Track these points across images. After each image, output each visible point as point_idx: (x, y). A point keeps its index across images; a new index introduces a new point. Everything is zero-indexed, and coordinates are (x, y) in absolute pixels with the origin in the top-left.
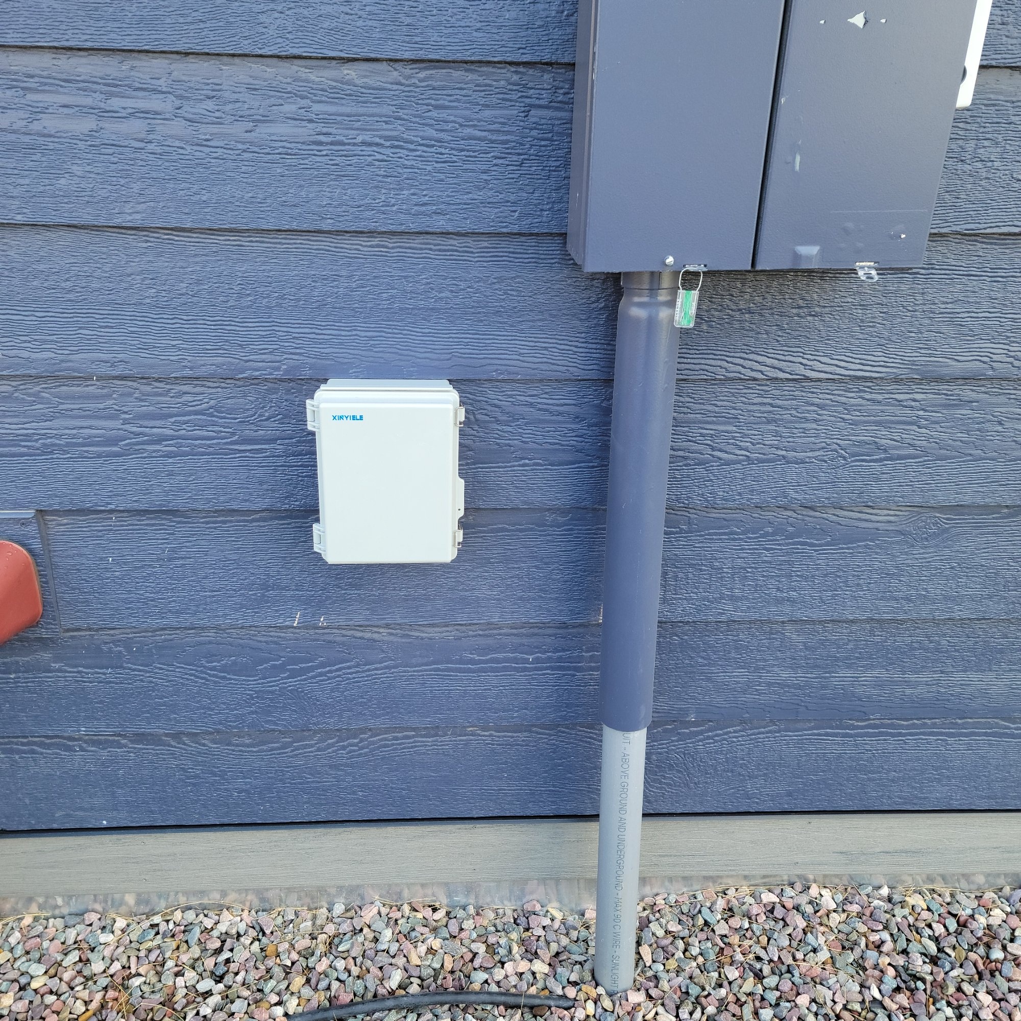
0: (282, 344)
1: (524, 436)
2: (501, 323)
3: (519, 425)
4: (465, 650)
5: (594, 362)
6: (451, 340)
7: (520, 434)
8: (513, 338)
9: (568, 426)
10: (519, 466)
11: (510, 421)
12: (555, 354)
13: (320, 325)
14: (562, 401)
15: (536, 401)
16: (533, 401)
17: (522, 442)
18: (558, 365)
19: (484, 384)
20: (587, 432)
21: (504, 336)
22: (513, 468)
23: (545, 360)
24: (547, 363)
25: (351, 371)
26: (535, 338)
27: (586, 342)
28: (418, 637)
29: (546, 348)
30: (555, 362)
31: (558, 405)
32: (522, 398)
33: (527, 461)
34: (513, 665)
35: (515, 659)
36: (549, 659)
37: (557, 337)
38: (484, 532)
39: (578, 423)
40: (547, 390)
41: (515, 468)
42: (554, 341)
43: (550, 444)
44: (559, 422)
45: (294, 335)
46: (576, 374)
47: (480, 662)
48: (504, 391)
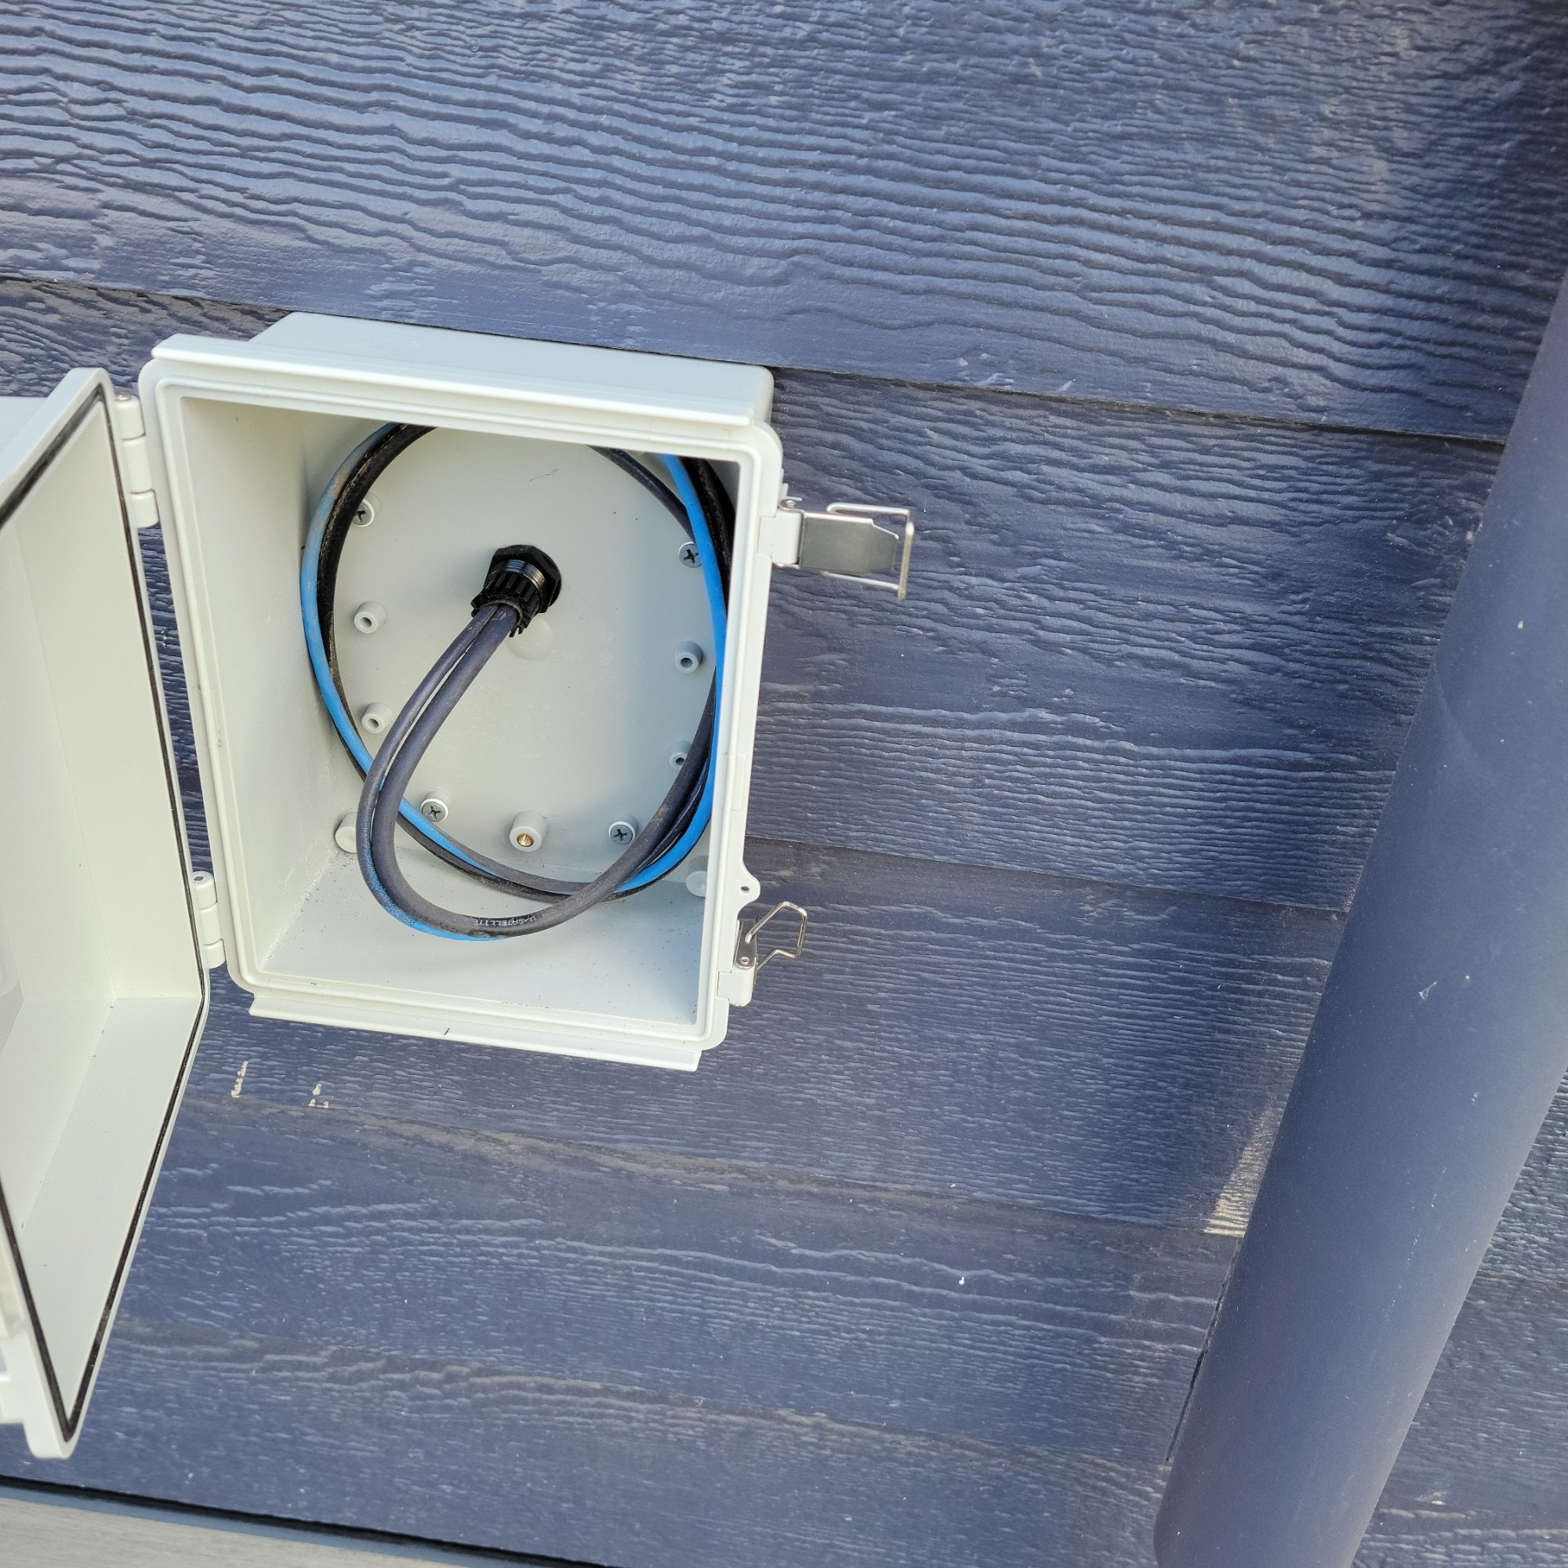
0: (87, 137)
1: (1049, 621)
2: (1021, 135)
3: (1035, 579)
4: (760, 1226)
5: (1404, 356)
6: (793, 193)
7: (1034, 615)
8: (1068, 211)
9: (1232, 604)
10: (1012, 726)
11: (1000, 561)
12: (1241, 305)
13: (238, 69)
14: (1223, 506)
15: (1117, 491)
16: (1106, 492)
17: (1037, 642)
18: (1244, 354)
19: (915, 401)
20: (1304, 635)
21: (1029, 197)
22: (986, 732)
23: (1193, 326)
24: (1199, 339)
25: (374, 289)
26: (1165, 220)
27: (1388, 264)
28: (617, 1171)
29: (1204, 274)
30: (1231, 338)
31: (1203, 519)
32: (1063, 475)
33: (1044, 715)
34: (906, 1286)
35: (914, 1275)
36: (1019, 1289)
37: (1262, 225)
38: (856, 919)
39: (1272, 598)
40: (1176, 456)
41: (995, 733)
42: (1249, 243)
43: (1145, 661)
44: (1200, 586)
45: (133, 103)
46: (1312, 401)
47: (802, 1261)
48: (992, 440)
